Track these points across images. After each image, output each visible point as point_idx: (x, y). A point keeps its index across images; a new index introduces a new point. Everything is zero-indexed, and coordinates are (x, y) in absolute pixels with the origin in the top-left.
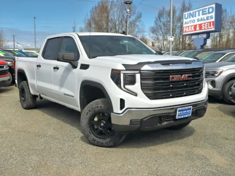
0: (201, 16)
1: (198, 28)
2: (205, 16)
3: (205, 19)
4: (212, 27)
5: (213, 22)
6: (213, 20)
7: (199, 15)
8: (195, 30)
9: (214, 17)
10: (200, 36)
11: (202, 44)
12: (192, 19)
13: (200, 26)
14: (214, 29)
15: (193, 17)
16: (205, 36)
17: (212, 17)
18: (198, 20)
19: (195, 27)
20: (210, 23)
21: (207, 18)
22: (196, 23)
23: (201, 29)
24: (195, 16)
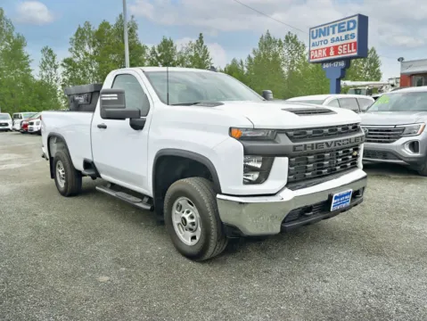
0: (337, 35)
1: (332, 52)
2: (343, 35)
3: (343, 38)
4: (353, 50)
5: (355, 43)
6: (355, 40)
7: (334, 33)
8: (328, 54)
9: (356, 35)
10: (335, 64)
11: (338, 77)
12: (323, 38)
13: (336, 48)
14: (356, 54)
15: (324, 35)
16: (342, 64)
17: (353, 36)
18: (333, 40)
19: (328, 50)
20: (351, 44)
21: (346, 37)
22: (330, 44)
23: (336, 53)
24: (328, 34)
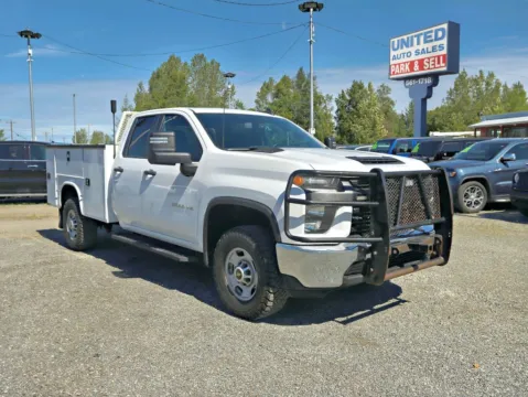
0: (423, 46)
1: (416, 67)
2: (429, 46)
3: (430, 50)
4: (442, 64)
5: (444, 56)
6: (445, 52)
7: (418, 43)
8: (412, 69)
9: (445, 46)
10: (420, 82)
11: (424, 96)
12: (405, 50)
13: (421, 63)
14: (445, 69)
15: (407, 46)
16: (429, 81)
17: (441, 47)
18: (417, 53)
19: (412, 64)
20: (439, 57)
21: (434, 49)
22: (413, 58)
23: (421, 67)
24: (412, 45)
